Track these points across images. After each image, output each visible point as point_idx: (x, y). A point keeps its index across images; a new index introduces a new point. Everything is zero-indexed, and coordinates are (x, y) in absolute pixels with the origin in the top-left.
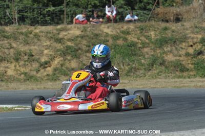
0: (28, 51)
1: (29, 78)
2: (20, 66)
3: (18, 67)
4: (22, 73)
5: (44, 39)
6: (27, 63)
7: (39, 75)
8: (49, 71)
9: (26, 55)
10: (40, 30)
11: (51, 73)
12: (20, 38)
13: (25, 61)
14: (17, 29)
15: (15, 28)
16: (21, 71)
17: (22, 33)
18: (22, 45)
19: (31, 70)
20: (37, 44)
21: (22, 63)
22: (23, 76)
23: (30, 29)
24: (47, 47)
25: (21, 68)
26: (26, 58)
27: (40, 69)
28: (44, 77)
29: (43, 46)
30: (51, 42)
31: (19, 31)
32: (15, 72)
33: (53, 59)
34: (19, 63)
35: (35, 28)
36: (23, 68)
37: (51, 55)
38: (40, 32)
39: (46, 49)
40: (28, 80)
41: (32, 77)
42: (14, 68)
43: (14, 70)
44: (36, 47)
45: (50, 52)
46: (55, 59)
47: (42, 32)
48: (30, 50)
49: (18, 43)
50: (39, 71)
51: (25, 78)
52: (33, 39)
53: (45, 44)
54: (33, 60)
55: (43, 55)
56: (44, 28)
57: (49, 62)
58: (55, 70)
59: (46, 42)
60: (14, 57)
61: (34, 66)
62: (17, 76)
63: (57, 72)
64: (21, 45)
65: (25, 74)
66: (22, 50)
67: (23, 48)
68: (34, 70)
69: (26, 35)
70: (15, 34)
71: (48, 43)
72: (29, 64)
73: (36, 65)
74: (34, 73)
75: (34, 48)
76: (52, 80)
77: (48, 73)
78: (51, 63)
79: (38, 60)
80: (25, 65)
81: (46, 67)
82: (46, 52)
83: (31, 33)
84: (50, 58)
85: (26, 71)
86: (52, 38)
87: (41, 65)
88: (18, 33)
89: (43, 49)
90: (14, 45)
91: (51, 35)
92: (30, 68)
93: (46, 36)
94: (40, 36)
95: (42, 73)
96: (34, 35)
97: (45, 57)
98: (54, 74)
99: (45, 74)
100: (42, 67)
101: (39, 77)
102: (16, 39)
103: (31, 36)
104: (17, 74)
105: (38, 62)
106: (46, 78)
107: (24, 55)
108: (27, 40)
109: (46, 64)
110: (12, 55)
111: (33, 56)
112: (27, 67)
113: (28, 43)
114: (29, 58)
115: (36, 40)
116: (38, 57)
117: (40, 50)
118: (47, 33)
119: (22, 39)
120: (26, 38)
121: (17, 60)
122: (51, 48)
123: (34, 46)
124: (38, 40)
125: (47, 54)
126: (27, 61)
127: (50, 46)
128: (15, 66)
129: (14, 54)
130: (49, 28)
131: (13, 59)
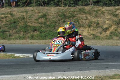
0: (97, 21)
1: (95, 37)
2: (91, 30)
3: (89, 31)
4: (92, 34)
5: (107, 14)
6: (95, 28)
7: (101, 36)
8: (107, 34)
9: (95, 23)
10: (105, 9)
11: (108, 35)
12: (93, 13)
13: (94, 27)
14: (92, 8)
15: (90, 7)
16: (91, 33)
17: (94, 11)
18: (94, 18)
19: (97, 33)
20: (103, 17)
21: (92, 28)
22: (92, 36)
23: (99, 8)
24: (108, 19)
25: (91, 31)
26: (95, 25)
27: (103, 32)
28: (104, 37)
29: (106, 19)
30: (111, 16)
31: (93, 9)
32: (88, 33)
33: (111, 26)
34: (90, 28)
35: (103, 8)
36: (92, 31)
37: (110, 24)
38: (105, 10)
39: (107, 20)
40: (95, 38)
41: (97, 37)
42: (87, 31)
43: (88, 32)
44: (102, 19)
45: (109, 22)
46: (112, 26)
47: (106, 11)
48: (98, 21)
49: (91, 16)
50: (102, 33)
51: (93, 37)
52: (100, 14)
53: (107, 17)
54: (99, 27)
55: (105, 24)
56: (108, 8)
57: (108, 28)
58: (111, 33)
59: (108, 17)
60: (88, 25)
61: (99, 30)
62: (88, 36)
63: (112, 34)
64: (92, 18)
65: (93, 35)
66: (93, 20)
67: (94, 20)
68: (98, 33)
69: (97, 12)
70: (90, 11)
71: (109, 17)
72: (96, 29)
73: (100, 30)
74: (99, 34)
75: (100, 20)
76: (109, 39)
77: (106, 35)
78: (110, 29)
79: (101, 27)
80: (93, 30)
81: (106, 31)
82: (107, 22)
83: (99, 11)
84: (109, 26)
85: (94, 33)
86: (111, 14)
87: (103, 30)
88: (92, 10)
89: (105, 20)
90: (89, 18)
91: (111, 12)
92: (96, 31)
93: (108, 13)
94: (104, 13)
95: (103, 35)
96: (101, 12)
97: (106, 25)
98: (110, 36)
99: (105, 35)
100: (104, 31)
101: (101, 37)
102: (90, 14)
103: (100, 12)
104: (89, 34)
105: (101, 28)
106: (105, 38)
107: (94, 24)
108: (96, 15)
109: (106, 29)
110: (87, 24)
111: (99, 24)
112: (95, 31)
113: (97, 17)
114: (96, 26)
115: (102, 15)
116: (102, 25)
117: (104, 21)
118: (109, 11)
119: (94, 14)
120: (96, 14)
121: (89, 26)
122: (110, 20)
123: (100, 18)
124: (103, 15)
125: (107, 24)
126: (95, 27)
127: (110, 19)
128: (88, 30)
129: (88, 23)
130: (111, 8)
131: (88, 26)
